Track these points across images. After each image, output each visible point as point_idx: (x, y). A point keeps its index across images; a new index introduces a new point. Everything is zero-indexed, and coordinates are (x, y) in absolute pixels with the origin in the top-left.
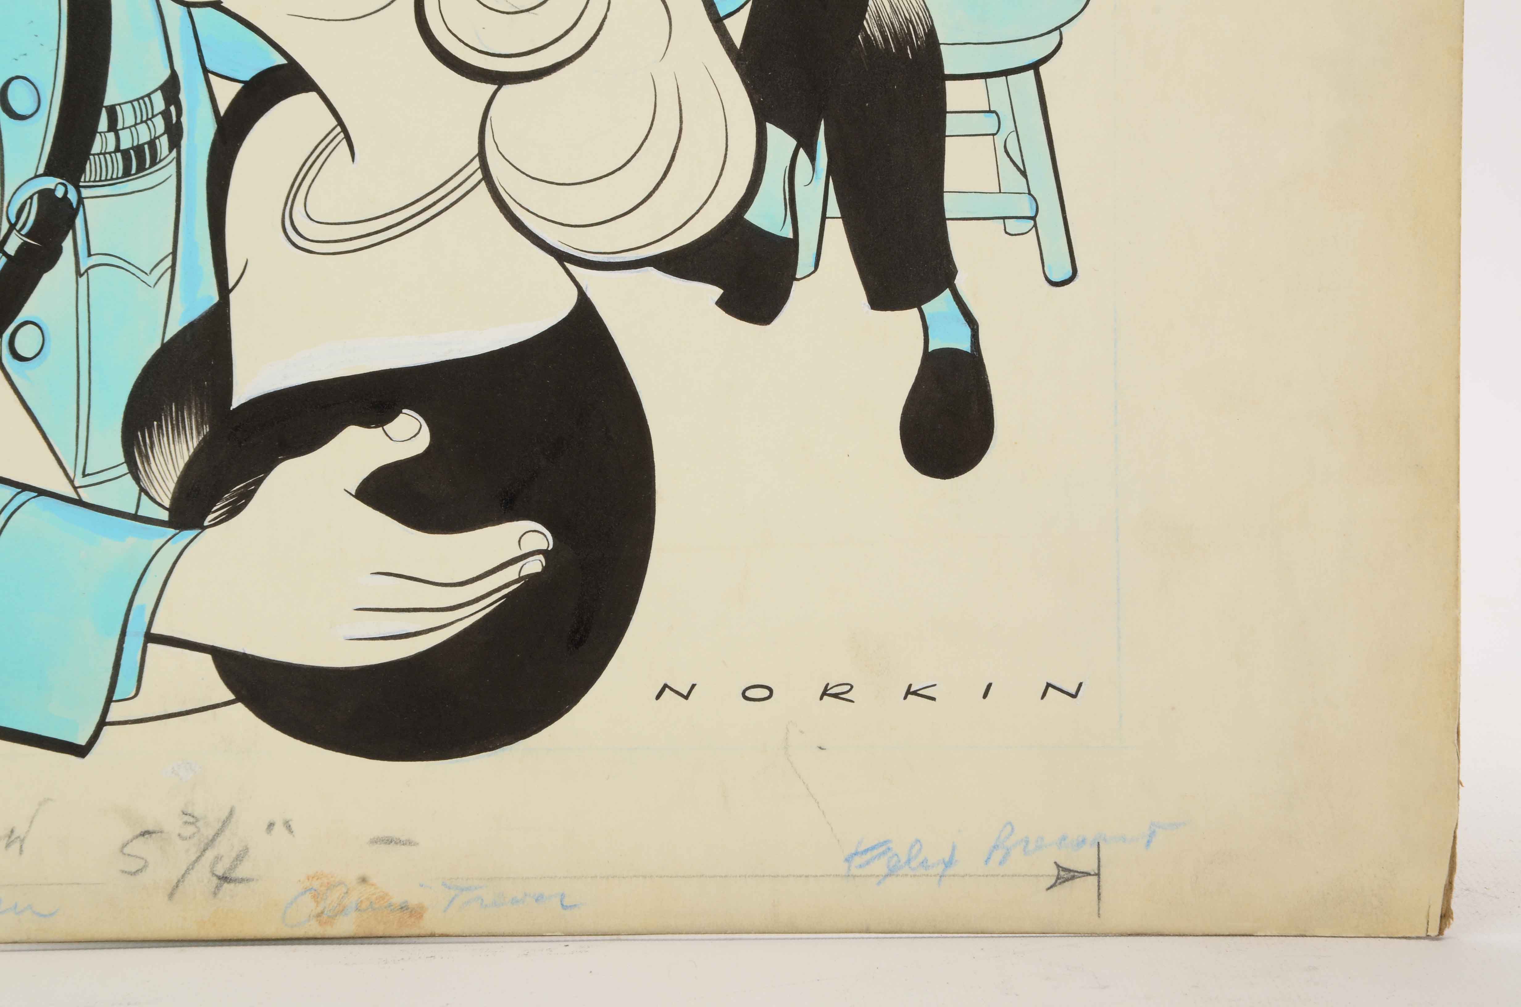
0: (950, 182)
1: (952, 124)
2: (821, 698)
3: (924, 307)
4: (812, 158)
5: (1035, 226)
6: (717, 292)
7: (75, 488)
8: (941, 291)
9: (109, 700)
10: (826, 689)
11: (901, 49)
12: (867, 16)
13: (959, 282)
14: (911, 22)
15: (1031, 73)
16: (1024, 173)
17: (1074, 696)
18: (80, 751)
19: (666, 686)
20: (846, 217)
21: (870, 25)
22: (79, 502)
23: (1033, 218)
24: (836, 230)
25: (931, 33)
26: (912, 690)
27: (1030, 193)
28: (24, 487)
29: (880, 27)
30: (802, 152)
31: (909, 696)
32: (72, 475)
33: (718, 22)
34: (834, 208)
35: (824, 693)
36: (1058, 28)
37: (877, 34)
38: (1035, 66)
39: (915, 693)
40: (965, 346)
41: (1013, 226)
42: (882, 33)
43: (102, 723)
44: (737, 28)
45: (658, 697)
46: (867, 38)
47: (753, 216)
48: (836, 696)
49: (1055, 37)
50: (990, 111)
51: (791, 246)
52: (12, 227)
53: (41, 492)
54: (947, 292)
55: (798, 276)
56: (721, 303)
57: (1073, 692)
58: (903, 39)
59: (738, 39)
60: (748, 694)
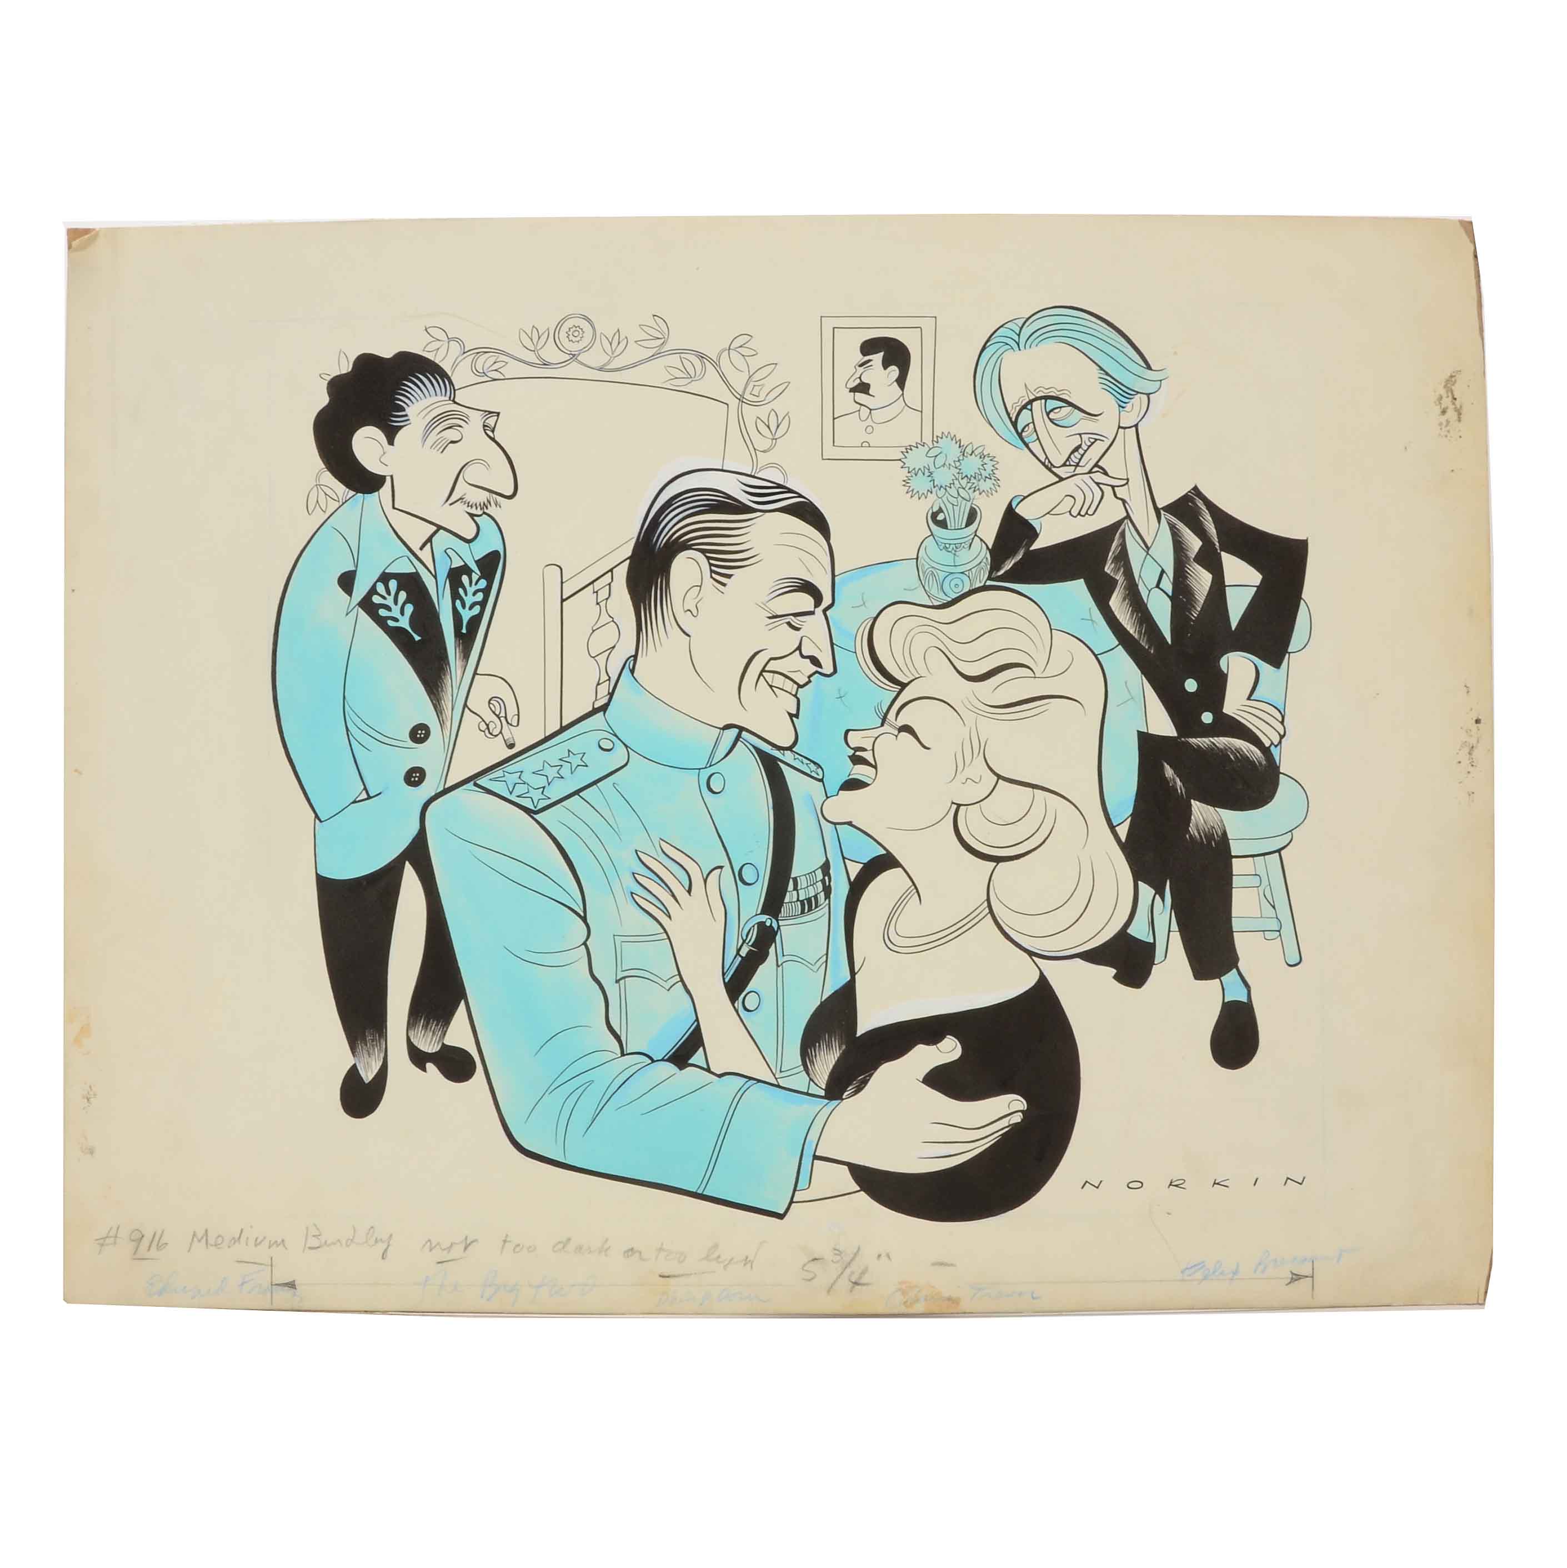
0: (1235, 912)
1: (1236, 881)
2: (1169, 1187)
3: (1222, 978)
4: (1163, 899)
5: (1280, 935)
6: (1114, 971)
7: (776, 1079)
8: (1231, 970)
9: (795, 1190)
10: (1171, 1182)
11: (1209, 843)
12: (1191, 825)
13: (1240, 964)
14: (1214, 828)
15: (1277, 854)
16: (1274, 907)
17: (1301, 1184)
18: (781, 1216)
19: (1087, 1182)
20: (1182, 930)
21: (1192, 829)
22: (778, 1086)
23: (1279, 931)
24: (1176, 938)
25: (1225, 834)
26: (1217, 1182)
27: (1277, 918)
28: (750, 1078)
29: (1198, 830)
30: (1157, 896)
31: (1215, 1185)
32: (774, 1072)
33: (1112, 828)
34: (1175, 926)
35: (1170, 1185)
36: (1290, 831)
37: (1196, 834)
38: (1279, 851)
39: (1218, 1184)
40: (1244, 999)
41: (1268, 935)
42: (1199, 833)
43: (791, 1202)
44: (1123, 832)
45: (1083, 1187)
46: (1191, 836)
47: (1132, 931)
48: (1176, 1186)
49: (1288, 836)
50: (1256, 875)
51: (1152, 947)
52: (744, 941)
53: (759, 1081)
54: (1234, 970)
55: (1156, 963)
56: (1116, 977)
57: (1300, 1182)
58: (1210, 837)
59: (1123, 839)
60: (1130, 1186)
